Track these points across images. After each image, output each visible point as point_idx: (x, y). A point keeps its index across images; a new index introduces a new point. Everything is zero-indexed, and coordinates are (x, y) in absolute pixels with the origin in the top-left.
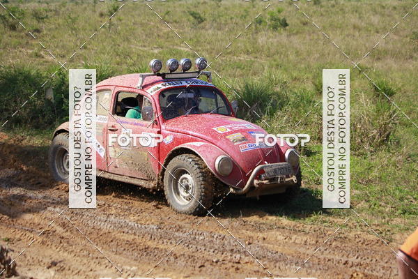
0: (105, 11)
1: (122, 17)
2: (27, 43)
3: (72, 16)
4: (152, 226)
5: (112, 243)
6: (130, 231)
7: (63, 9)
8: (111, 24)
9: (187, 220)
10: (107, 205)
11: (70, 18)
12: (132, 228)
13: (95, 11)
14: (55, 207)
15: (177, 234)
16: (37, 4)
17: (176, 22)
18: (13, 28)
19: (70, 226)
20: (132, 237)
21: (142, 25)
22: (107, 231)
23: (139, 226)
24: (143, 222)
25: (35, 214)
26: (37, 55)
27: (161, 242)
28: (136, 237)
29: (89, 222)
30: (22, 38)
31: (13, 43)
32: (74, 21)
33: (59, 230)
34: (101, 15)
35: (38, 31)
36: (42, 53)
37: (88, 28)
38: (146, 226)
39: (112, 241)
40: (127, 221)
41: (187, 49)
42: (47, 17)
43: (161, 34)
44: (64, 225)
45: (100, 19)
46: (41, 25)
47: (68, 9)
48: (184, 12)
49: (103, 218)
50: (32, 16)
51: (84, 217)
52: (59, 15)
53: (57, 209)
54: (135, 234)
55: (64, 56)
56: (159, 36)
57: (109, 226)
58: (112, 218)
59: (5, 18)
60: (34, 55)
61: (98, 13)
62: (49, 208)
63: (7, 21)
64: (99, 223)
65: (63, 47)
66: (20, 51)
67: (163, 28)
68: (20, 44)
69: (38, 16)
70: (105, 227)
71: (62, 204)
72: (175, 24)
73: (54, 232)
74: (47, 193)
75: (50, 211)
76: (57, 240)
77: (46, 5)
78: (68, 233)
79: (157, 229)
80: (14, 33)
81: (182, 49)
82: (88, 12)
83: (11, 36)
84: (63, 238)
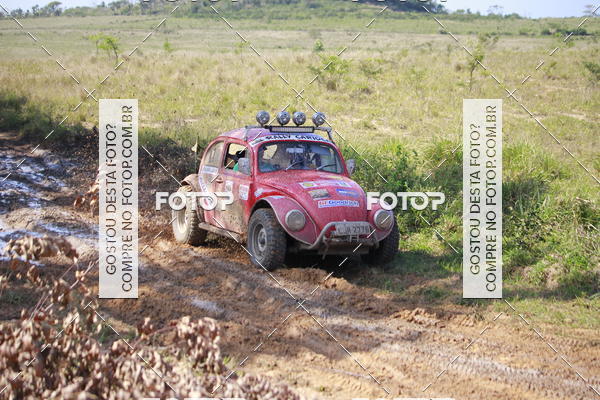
0: (464, 62)
1: (489, 70)
2: (352, 109)
3: (417, 69)
4: (531, 371)
5: (474, 395)
6: (499, 378)
7: (403, 59)
8: (473, 81)
9: (581, 362)
10: (466, 340)
11: (414, 72)
12: (503, 374)
13: (448, 63)
14: (392, 343)
15: (566, 381)
16: (365, 53)
17: (565, 78)
18: (332, 86)
19: (414, 369)
20: (503, 386)
21: (517, 81)
22: (466, 378)
23: (513, 370)
24: (518, 365)
25: (364, 353)
26: (367, 126)
27: (543, 393)
28: (509, 386)
29: (442, 364)
30: (345, 100)
31: (332, 108)
32: (419, 77)
33: (398, 376)
34: (459, 68)
35: (367, 91)
36: (374, 122)
37: (440, 87)
38: (523, 371)
39: (473, 392)
40: (496, 363)
41: (581, 118)
42: (380, 71)
43: (544, 95)
44: (404, 369)
45: (457, 74)
46: (372, 83)
47: (410, 61)
48: (577, 63)
49: (462, 359)
50: (358, 70)
51: (434, 357)
52: (397, 68)
53: (396, 346)
54: (506, 382)
55: (405, 127)
56: (541, 97)
57: (470, 370)
58: (474, 359)
59: (320, 73)
60: (362, 126)
61: (453, 66)
62: (383, 345)
63: (323, 77)
64: (455, 366)
65: (404, 113)
66: (342, 120)
67: (547, 86)
68: (342, 109)
69: (367, 70)
70: (464, 372)
71: (403, 339)
72: (564, 81)
73: (390, 378)
74: (382, 323)
75: (384, 349)
76: (394, 389)
77: (378, 54)
78: (411, 380)
79: (538, 376)
80: (332, 94)
81: (574, 116)
82: (440, 65)
83: (328, 98)
84: (402, 387)
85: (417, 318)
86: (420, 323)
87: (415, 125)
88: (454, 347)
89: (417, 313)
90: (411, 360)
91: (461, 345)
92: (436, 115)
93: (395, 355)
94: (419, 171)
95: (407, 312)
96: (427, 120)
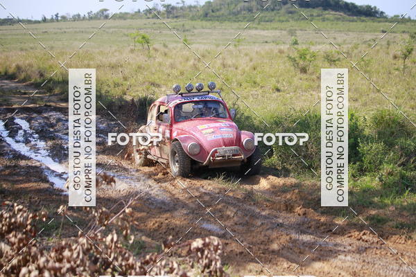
0: (399, 53)
2: (319, 86)
3: (365, 59)
7: (355, 51)
8: (405, 67)
10: (399, 254)
11: (363, 61)
13: (388, 54)
14: (346, 256)
16: (328, 46)
18: (304, 70)
19: (361, 275)
25: (325, 263)
29: (381, 271)
30: (313, 81)
31: (304, 86)
32: (367, 65)
34: (395, 57)
37: (382, 71)
42: (339, 60)
44: (354, 274)
45: (394, 62)
47: (360, 52)
49: (396, 267)
50: (323, 59)
51: (376, 266)
52: (351, 57)
53: (349, 258)
55: (357, 100)
58: (405, 267)
59: (295, 61)
61: (391, 56)
62: (339, 257)
63: (298, 64)
64: (391, 273)
65: (356, 90)
66: (311, 95)
68: (311, 87)
69: (330, 59)
71: (354, 252)
74: (339, 240)
75: (340, 260)
77: (338, 47)
80: (304, 76)
82: (382, 55)
83: (301, 79)
85: (364, 237)
86: (366, 241)
87: (364, 99)
88: (390, 259)
89: (364, 234)
90: (359, 267)
91: (395, 257)
92: (379, 91)
93: (348, 264)
94: (367, 132)
95: (357, 233)
96: (372, 95)
